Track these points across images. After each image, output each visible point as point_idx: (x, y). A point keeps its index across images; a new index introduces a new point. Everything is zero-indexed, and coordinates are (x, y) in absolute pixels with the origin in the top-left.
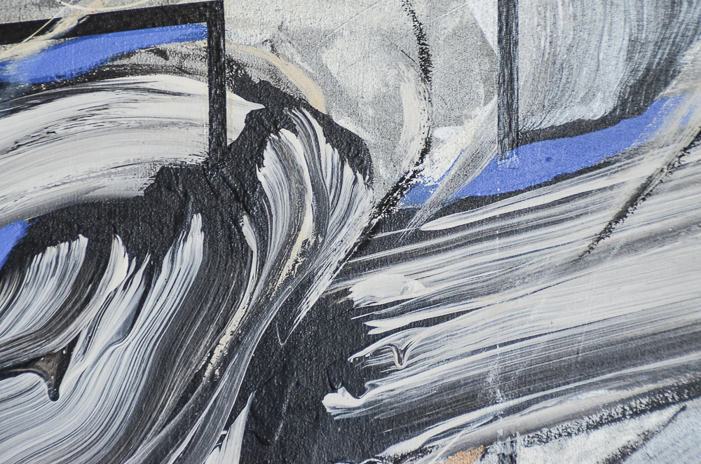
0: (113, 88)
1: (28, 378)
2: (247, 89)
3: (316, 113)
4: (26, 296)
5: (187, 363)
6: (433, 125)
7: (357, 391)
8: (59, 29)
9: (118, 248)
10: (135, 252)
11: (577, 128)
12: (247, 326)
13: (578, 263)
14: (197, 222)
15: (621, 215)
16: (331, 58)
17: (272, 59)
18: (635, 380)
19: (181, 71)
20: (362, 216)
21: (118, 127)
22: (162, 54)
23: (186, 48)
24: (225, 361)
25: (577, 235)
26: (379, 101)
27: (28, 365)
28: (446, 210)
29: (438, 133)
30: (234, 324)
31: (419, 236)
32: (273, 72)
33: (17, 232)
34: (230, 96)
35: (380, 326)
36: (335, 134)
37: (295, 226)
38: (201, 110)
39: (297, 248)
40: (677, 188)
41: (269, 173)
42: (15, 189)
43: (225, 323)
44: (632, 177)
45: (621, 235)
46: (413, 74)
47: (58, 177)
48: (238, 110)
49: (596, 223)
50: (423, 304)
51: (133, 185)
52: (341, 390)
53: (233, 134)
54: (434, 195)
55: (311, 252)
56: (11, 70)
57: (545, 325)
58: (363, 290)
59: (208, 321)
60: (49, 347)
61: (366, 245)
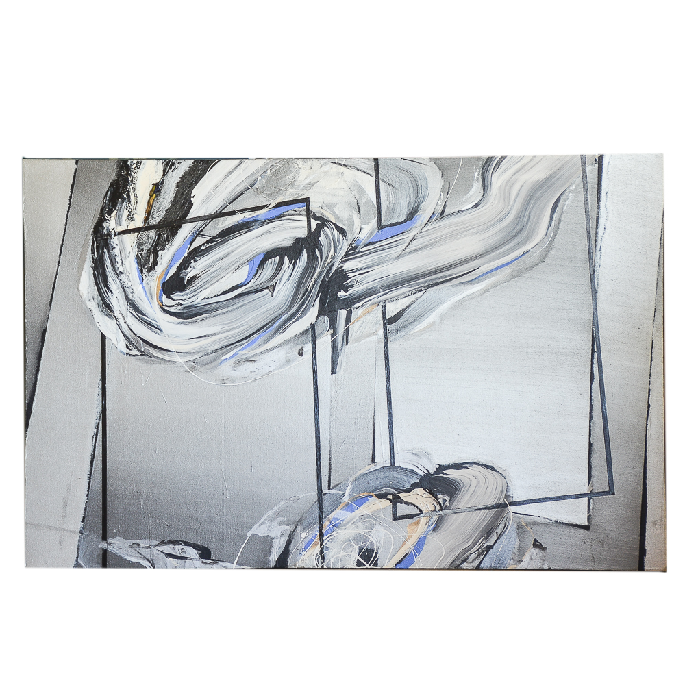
0: (284, 220)
1: (266, 292)
2: (316, 218)
3: (333, 223)
4: (265, 271)
5: (304, 286)
6: (362, 225)
7: (346, 291)
8: (270, 206)
9: (286, 258)
10: (290, 259)
11: (397, 224)
12: (319, 276)
13: (399, 257)
14: (305, 251)
15: (409, 245)
16: (336, 209)
17: (322, 210)
18: (414, 285)
19: (300, 215)
20: (346, 247)
21: (285, 229)
22: (295, 211)
23: (301, 209)
24: (313, 285)
25: (398, 250)
26: (348, 220)
27: (266, 288)
28: (366, 246)
29: (363, 227)
30: (315, 276)
31: (359, 252)
32: (322, 214)
33: (262, 256)
34: (312, 220)
35: (351, 275)
36: (338, 228)
37: (329, 251)
38: (305, 224)
39: (330, 256)
40: (422, 237)
41: (322, 238)
42: (261, 246)
43: (313, 275)
44: (410, 235)
45: (408, 250)
46: (356, 212)
47: (271, 242)
48: (314, 223)
49: (403, 247)
50: (361, 269)
51: (289, 243)
52: (342, 291)
53: (313, 230)
54: (363, 241)
55: (333, 257)
56: (259, 217)
57: (392, 273)
58: (347, 266)
59: (309, 276)
60: (270, 284)
61: (346, 255)
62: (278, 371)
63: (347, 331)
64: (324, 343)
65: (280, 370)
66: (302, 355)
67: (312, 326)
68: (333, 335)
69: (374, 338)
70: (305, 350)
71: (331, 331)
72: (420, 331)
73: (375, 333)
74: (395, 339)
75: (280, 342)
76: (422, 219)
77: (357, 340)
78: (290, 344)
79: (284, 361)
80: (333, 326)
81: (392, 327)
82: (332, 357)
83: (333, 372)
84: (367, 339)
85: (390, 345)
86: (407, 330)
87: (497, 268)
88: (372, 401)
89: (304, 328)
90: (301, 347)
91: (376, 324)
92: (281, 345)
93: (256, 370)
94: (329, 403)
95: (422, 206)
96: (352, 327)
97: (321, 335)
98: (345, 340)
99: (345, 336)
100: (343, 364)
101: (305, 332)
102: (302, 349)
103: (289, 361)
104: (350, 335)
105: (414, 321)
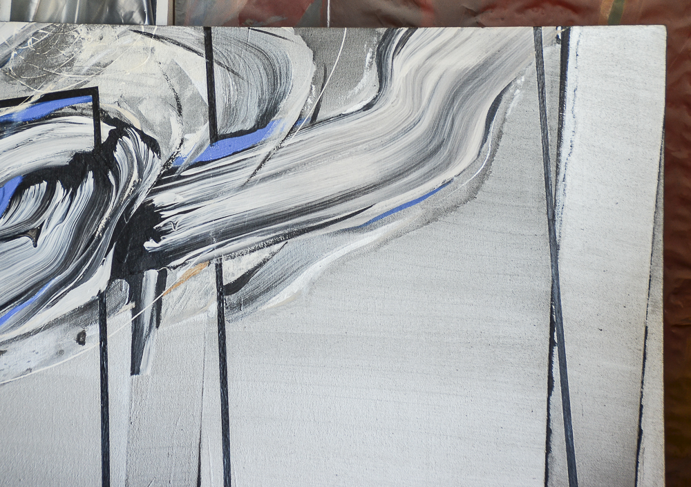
0: (55, 122)
1: (24, 239)
2: (109, 121)
3: (137, 130)
4: (23, 205)
5: (88, 231)
6: (184, 133)
7: (157, 240)
8: (33, 100)
9: (59, 185)
10: (66, 187)
11: (241, 133)
12: (113, 215)
13: (244, 186)
14: (90, 174)
15: (260, 167)
16: (142, 108)
17: (118, 109)
18: (269, 232)
19: (82, 114)
20: (158, 169)
21: (58, 138)
22: (74, 108)
23: (84, 105)
24: (104, 230)
25: (242, 175)
26: (161, 124)
27: (25, 234)
28: (191, 167)
29: (186, 136)
30: (107, 215)
31: (180, 177)
32: (119, 114)
33: (18, 181)
34: (102, 123)
35: (165, 214)
36: (145, 138)
37: (130, 175)
38: (91, 130)
39: (131, 184)
40: (281, 156)
41: (119, 154)
42: (17, 163)
43: (103, 215)
44: (262, 152)
45: (259, 175)
46: (174, 113)
47: (34, 158)
48: (106, 129)
49: (250, 170)
50: (183, 205)
51: (64, 160)
52: (151, 240)
53: (104, 140)
54: (185, 160)
55: (137, 185)
56: (14, 117)
57: (232, 212)
58: (158, 200)
59: (96, 214)
60: (32, 226)
61: (159, 182)
62: (42, 369)
63: (158, 305)
64: (120, 323)
65: (46, 368)
66: (82, 343)
67: (101, 295)
68: (135, 311)
69: (202, 317)
70: (88, 334)
71: (132, 305)
72: (277, 307)
73: (204, 309)
74: (236, 319)
75: (46, 322)
76: (280, 126)
77: (175, 319)
78: (65, 325)
79: (53, 352)
80: (136, 296)
81: (232, 299)
82: (132, 347)
83: (135, 370)
84: (191, 319)
85: (229, 328)
86: (255, 305)
87: (401, 208)
88: (198, 418)
89: (87, 299)
90: (81, 330)
91: (206, 293)
92: (48, 326)
93: (4, 367)
94: (126, 422)
95: (281, 105)
96: (166, 298)
97: (115, 309)
98: (155, 319)
99: (155, 313)
100: (151, 358)
101: (89, 306)
102: (83, 334)
103: (61, 352)
104: (163, 311)
105: (268, 289)
